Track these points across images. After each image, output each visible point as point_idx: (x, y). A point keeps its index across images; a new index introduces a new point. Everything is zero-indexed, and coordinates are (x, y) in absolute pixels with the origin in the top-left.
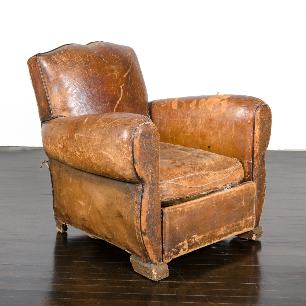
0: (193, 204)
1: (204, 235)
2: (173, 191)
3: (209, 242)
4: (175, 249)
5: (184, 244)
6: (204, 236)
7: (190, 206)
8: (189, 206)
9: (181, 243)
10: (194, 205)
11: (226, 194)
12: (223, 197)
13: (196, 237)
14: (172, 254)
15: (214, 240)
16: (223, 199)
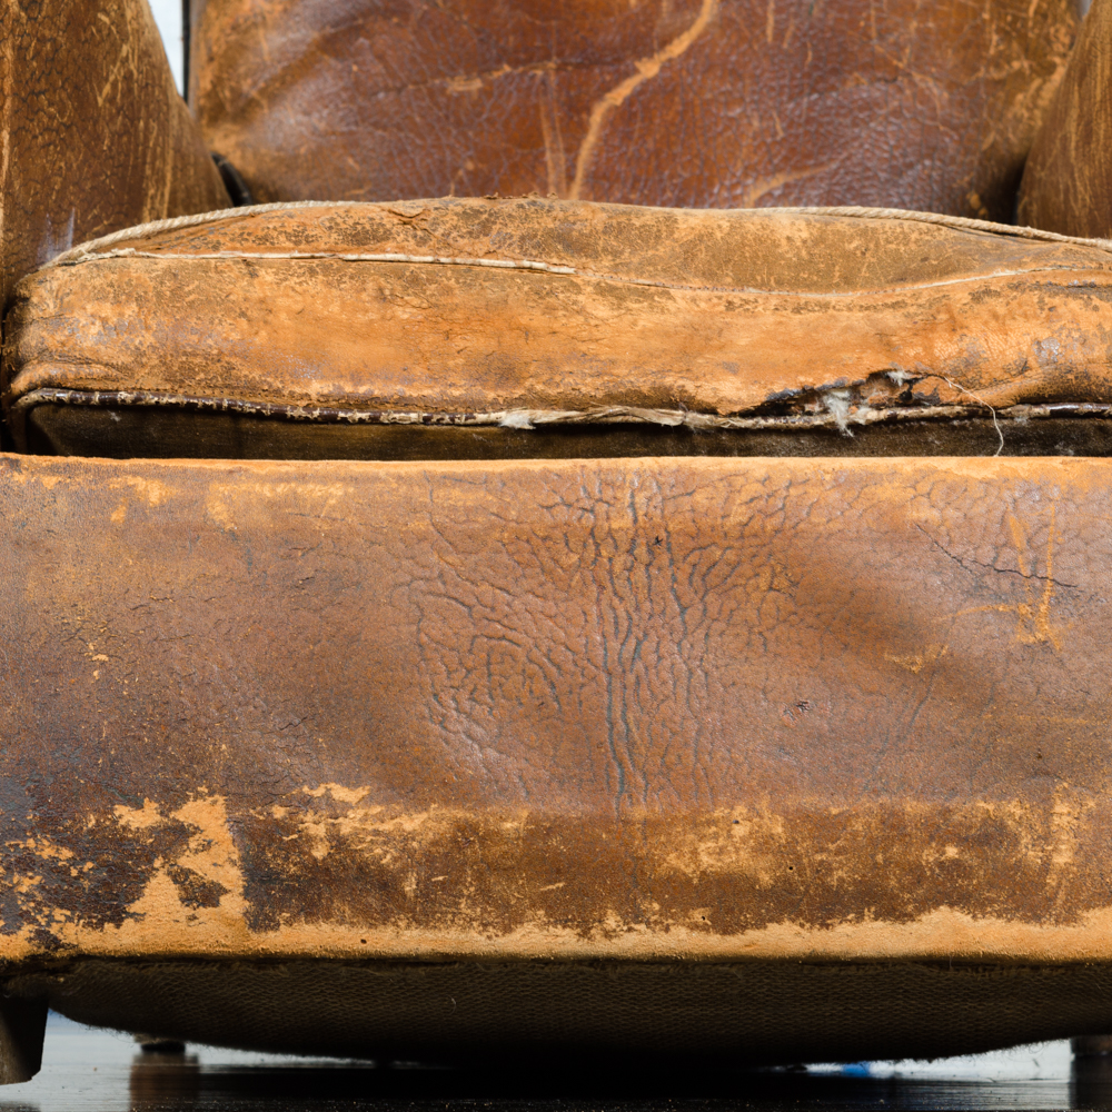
0: (324, 479)
1: (470, 816)
2: (104, 321)
3: (558, 913)
4: (66, 853)
5: (181, 833)
6: (465, 828)
7: (281, 489)
8: (267, 491)
9: (139, 806)
10: (337, 490)
11: (791, 484)
12: (744, 497)
13: (346, 806)
14: (26, 884)
15: (634, 916)
16: (739, 514)
